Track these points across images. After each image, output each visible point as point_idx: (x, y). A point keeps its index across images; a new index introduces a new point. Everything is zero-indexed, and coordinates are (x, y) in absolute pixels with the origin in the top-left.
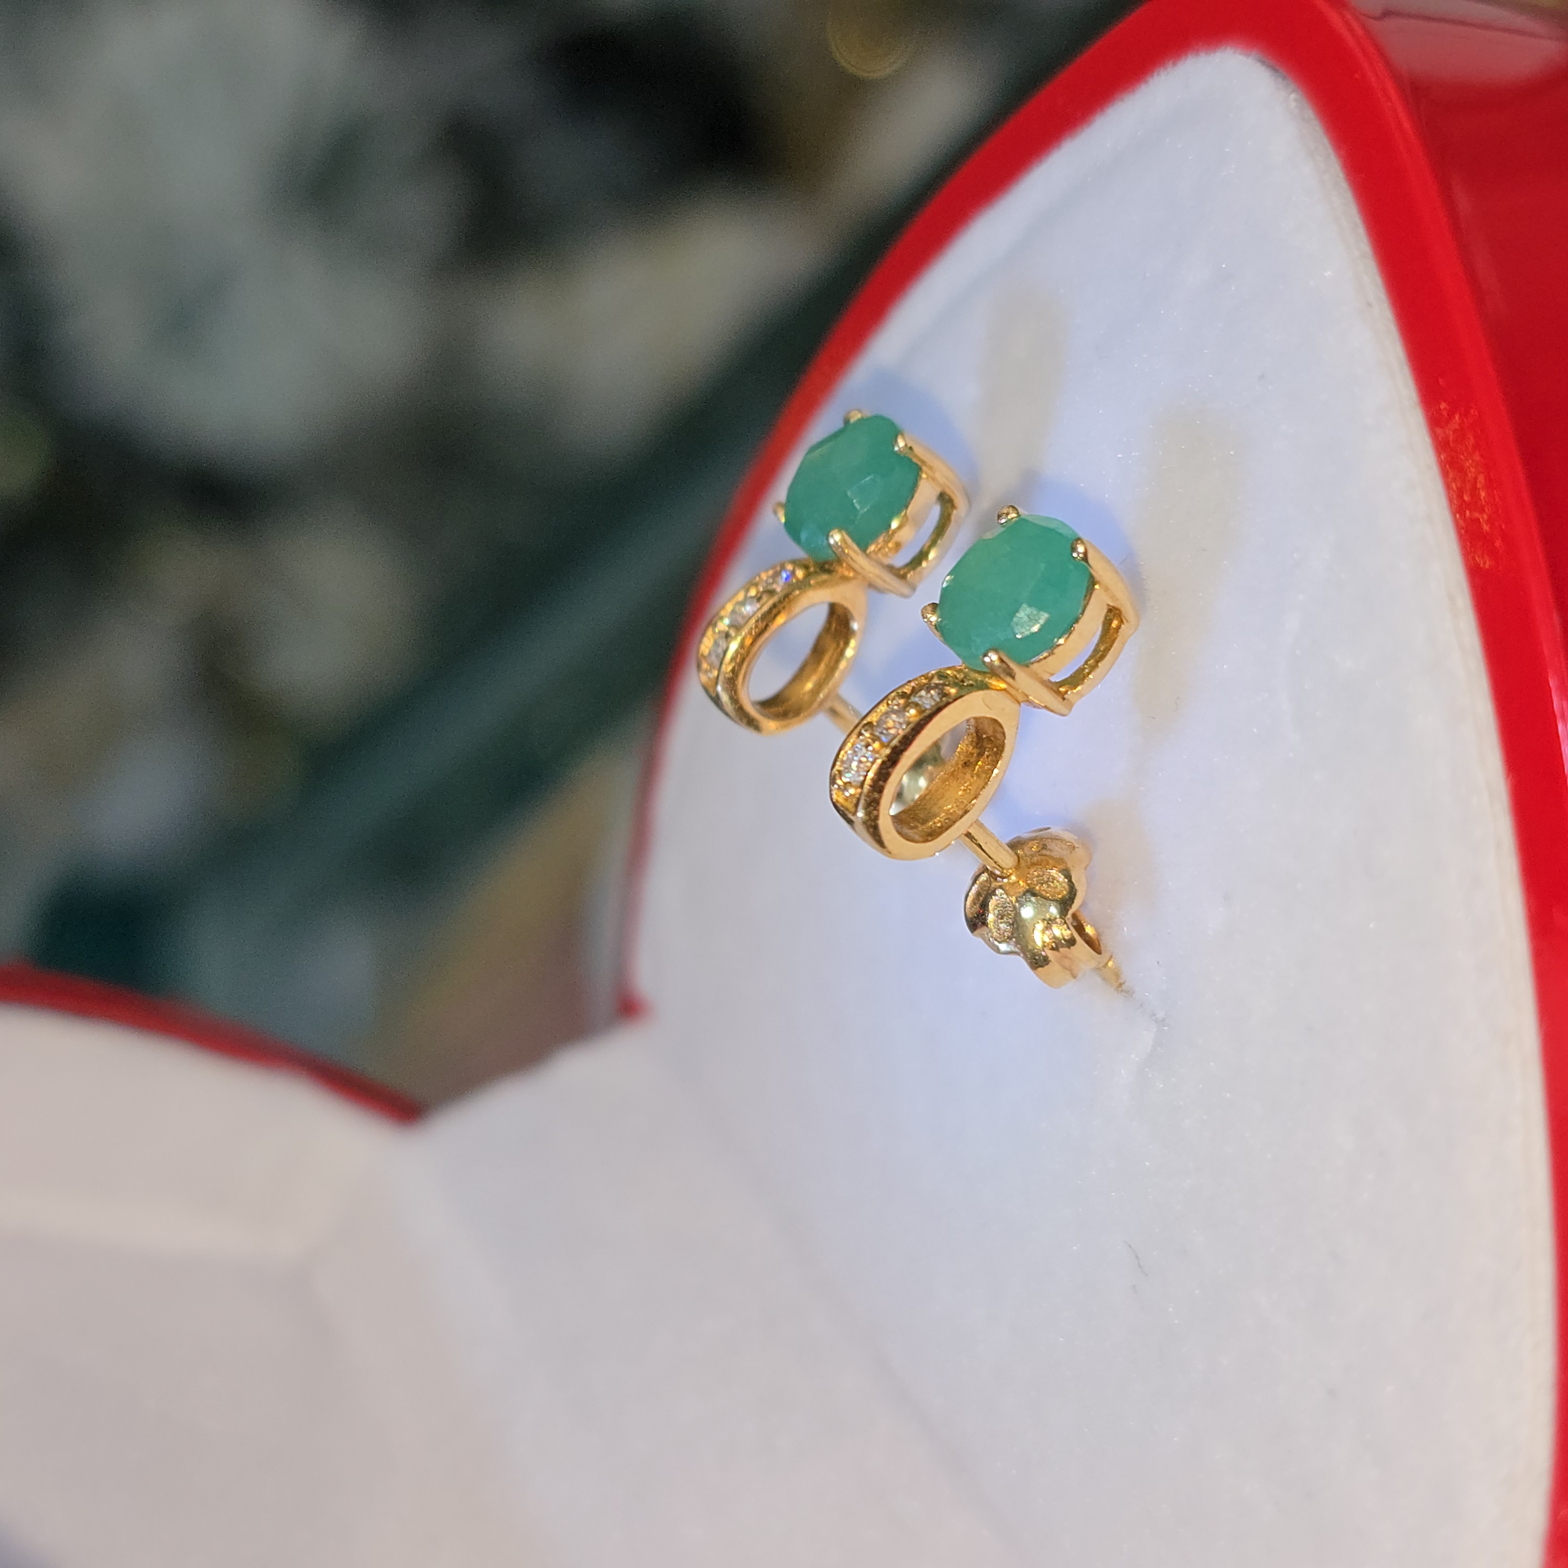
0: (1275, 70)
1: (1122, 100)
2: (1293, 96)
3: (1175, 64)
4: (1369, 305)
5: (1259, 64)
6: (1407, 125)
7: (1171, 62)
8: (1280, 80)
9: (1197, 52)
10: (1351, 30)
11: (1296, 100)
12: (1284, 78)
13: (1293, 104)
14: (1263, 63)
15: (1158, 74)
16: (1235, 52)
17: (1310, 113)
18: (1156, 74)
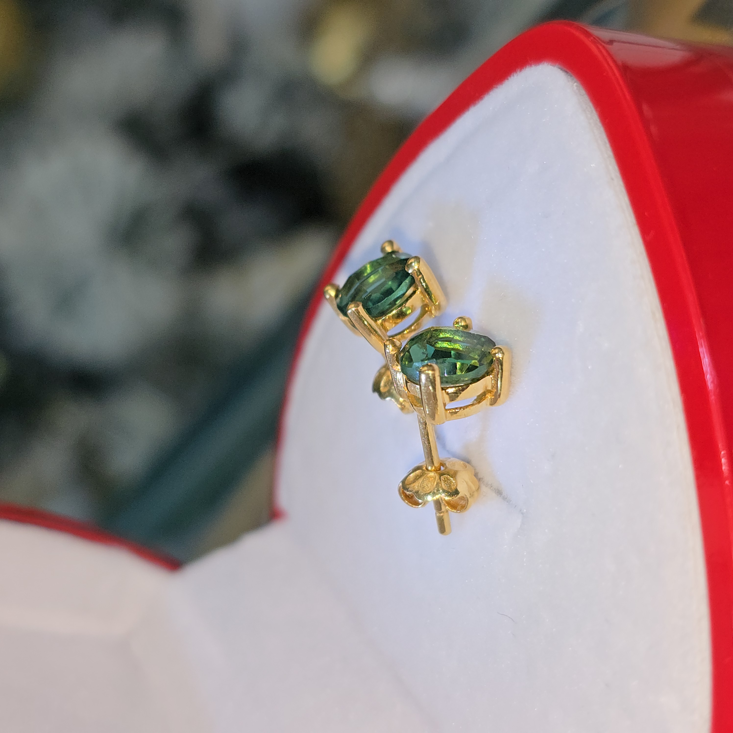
0: (566, 72)
1: (497, 88)
2: (575, 84)
3: (521, 71)
4: (612, 179)
5: (559, 70)
6: (628, 97)
7: (519, 70)
8: (569, 77)
9: (531, 65)
10: (601, 52)
11: (576, 86)
12: (571, 76)
13: (575, 88)
14: (561, 69)
15: (513, 76)
16: (548, 65)
17: (583, 92)
18: (512, 76)
